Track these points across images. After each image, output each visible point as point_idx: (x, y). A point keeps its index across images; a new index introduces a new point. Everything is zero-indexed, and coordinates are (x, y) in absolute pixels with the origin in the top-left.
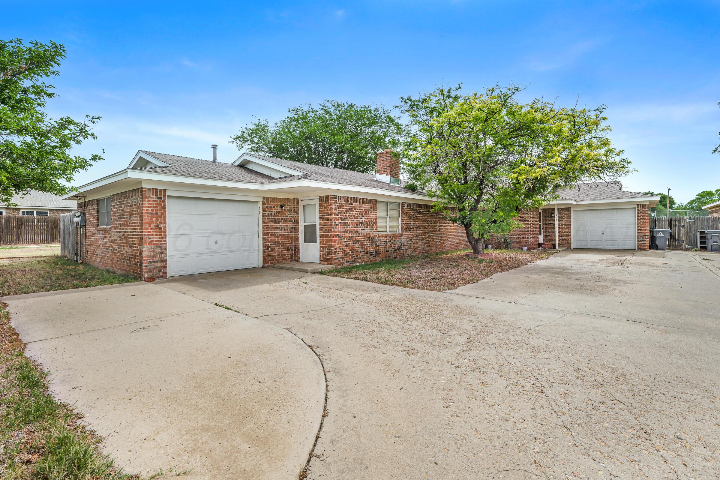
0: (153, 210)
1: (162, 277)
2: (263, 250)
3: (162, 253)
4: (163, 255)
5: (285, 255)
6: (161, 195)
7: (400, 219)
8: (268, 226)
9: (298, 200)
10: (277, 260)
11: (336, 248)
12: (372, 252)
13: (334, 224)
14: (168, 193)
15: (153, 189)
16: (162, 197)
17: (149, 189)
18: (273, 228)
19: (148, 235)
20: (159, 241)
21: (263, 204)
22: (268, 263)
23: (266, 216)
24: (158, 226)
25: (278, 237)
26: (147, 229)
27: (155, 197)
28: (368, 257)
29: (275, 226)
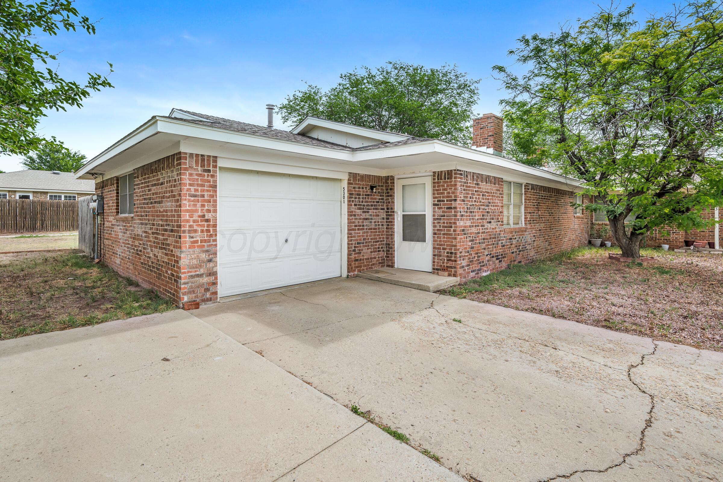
0: (196, 190)
1: (210, 300)
2: (349, 251)
3: (210, 261)
4: (211, 265)
5: (375, 258)
6: (209, 165)
7: (523, 208)
8: (355, 215)
9: (392, 178)
10: (365, 266)
11: (461, 250)
12: (498, 256)
13: (459, 214)
14: (221, 163)
15: (197, 155)
16: (211, 168)
17: (191, 155)
18: (360, 219)
19: (189, 231)
20: (205, 241)
21: (349, 184)
22: (355, 270)
23: (353, 201)
24: (204, 216)
25: (367, 232)
26: (188, 221)
27: (200, 168)
28: (494, 263)
29: (364, 216)
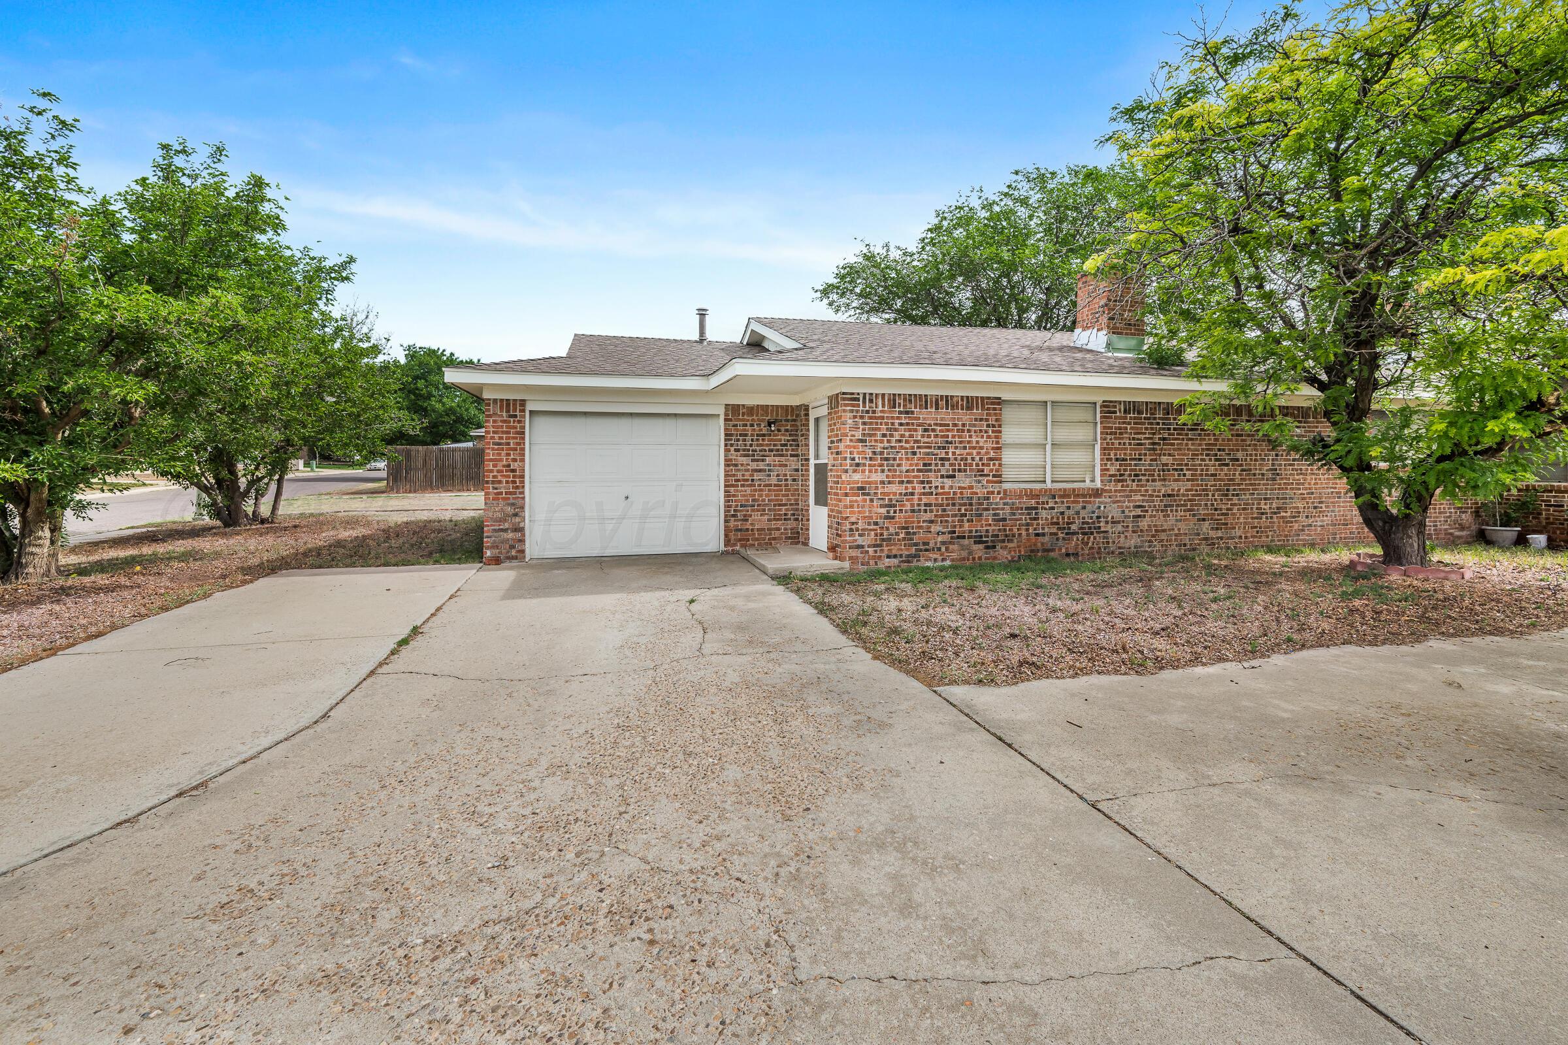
0: (501, 438)
1: (516, 558)
2: (726, 516)
3: (516, 515)
4: (517, 519)
5: (778, 529)
6: (515, 410)
7: (1098, 447)
8: (736, 465)
9: (807, 408)
10: (757, 539)
11: (853, 520)
12: (981, 537)
14: (530, 407)
15: (502, 400)
16: (518, 413)
17: (495, 401)
18: (748, 470)
19: (493, 482)
20: (511, 493)
21: (726, 420)
22: (735, 545)
23: (732, 445)
24: (509, 466)
25: (761, 490)
26: (491, 471)
27: (504, 414)
28: (963, 548)
29: (754, 465)
